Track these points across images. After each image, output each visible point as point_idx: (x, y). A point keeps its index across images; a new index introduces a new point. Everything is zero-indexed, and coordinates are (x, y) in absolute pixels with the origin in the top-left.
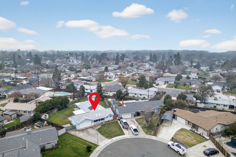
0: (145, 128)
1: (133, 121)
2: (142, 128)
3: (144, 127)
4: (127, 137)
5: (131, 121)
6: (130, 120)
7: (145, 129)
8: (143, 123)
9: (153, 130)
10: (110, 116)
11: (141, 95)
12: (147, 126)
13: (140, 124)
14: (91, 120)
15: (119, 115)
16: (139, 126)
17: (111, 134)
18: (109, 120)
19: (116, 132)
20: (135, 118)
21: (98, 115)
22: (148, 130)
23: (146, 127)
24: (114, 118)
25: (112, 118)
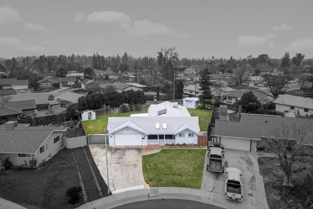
0: (275, 188)
1: (250, 159)
2: (265, 187)
3: (273, 184)
4: (200, 197)
5: (242, 158)
6: (244, 155)
7: (275, 190)
8: (276, 172)
9: (306, 203)
10: (190, 135)
11: (306, 110)
12: (284, 184)
13: (264, 172)
14: (142, 133)
15: (214, 137)
16: (261, 177)
17: (167, 175)
18: (186, 143)
19: (180, 175)
20: (259, 155)
21: (161, 125)
22: (282, 199)
23: (280, 188)
24: (200, 142)
25: (196, 140)
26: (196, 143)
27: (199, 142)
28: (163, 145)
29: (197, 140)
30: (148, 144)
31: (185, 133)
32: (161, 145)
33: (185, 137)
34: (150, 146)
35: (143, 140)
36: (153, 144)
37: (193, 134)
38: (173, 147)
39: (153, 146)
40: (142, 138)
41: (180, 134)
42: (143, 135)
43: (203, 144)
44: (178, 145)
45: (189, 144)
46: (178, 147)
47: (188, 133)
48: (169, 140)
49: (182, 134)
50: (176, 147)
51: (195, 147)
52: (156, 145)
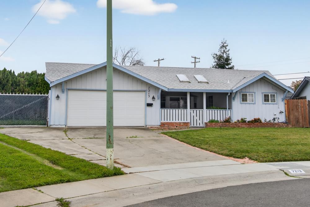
24: (292, 117)
25: (281, 112)
28: (202, 125)
29: (283, 109)
30: (163, 121)
31: (255, 93)
32: (195, 125)
33: (255, 104)
34: (167, 125)
35: (149, 108)
36: (174, 121)
37: (274, 95)
38: (230, 126)
39: (177, 127)
40: (147, 104)
41: (243, 95)
42: (149, 95)
43: (298, 122)
44: (243, 121)
45: (266, 121)
46: (244, 126)
47: (262, 93)
48: (216, 111)
49: (248, 94)
50: (240, 125)
51: (285, 126)
52: (183, 123)
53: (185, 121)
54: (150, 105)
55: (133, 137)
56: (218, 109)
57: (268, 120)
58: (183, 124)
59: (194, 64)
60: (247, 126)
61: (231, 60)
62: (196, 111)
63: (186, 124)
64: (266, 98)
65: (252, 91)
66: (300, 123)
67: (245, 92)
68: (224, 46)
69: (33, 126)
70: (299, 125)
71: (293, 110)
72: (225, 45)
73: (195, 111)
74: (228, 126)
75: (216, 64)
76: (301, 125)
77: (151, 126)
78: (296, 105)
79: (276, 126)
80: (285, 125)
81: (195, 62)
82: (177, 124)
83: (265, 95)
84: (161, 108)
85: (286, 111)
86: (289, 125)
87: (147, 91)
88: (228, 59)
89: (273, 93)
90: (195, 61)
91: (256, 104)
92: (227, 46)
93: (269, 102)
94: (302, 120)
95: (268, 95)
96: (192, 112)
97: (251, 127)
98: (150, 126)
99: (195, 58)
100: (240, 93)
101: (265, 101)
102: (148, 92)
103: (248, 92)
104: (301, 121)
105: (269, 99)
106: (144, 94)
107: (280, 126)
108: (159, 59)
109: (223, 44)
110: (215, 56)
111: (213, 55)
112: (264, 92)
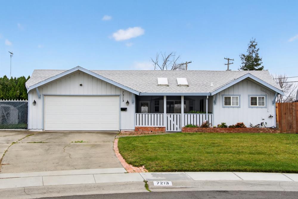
24: (284, 121)
25: (271, 117)
26: (272, 123)
27: (279, 121)
28: (179, 130)
29: (273, 113)
30: (138, 126)
31: (240, 96)
32: (172, 130)
33: (239, 107)
34: (141, 130)
35: (123, 113)
36: (150, 126)
37: (263, 98)
38: (207, 131)
39: (152, 131)
40: (121, 108)
41: (226, 98)
42: (123, 100)
43: (291, 127)
44: (223, 126)
45: (251, 126)
46: (223, 131)
47: (249, 96)
48: (195, 116)
49: (231, 97)
50: (218, 130)
51: (271, 132)
52: (158, 127)
53: (161, 126)
54: (124, 109)
55: (78, 142)
56: (197, 113)
57: (254, 125)
58: (158, 129)
59: (227, 65)
60: (226, 131)
61: (261, 60)
62: (174, 115)
63: (162, 129)
64: (253, 101)
65: (237, 94)
66: (293, 128)
67: (229, 95)
68: (253, 46)
69: (16, 130)
70: (293, 130)
71: (285, 114)
72: (254, 44)
73: (172, 116)
74: (205, 131)
75: (244, 65)
76: (295, 130)
77: (126, 131)
78: (290, 109)
79: (261, 132)
80: (272, 130)
81: (228, 64)
82: (152, 129)
83: (252, 98)
84: (136, 113)
85: (276, 115)
86: (276, 130)
87: (121, 95)
88: (257, 60)
89: (261, 95)
90: (228, 62)
91: (241, 107)
92: (256, 44)
93: (256, 105)
94: (296, 125)
95: (256, 98)
96: (169, 116)
97: (231, 132)
98: (124, 131)
99: (229, 59)
100: (222, 96)
101: (251, 105)
102: (122, 97)
103: (232, 95)
104: (294, 126)
105: (256, 102)
106: (118, 98)
107: (266, 132)
108: (187, 62)
109: (252, 44)
110: (243, 57)
111: (240, 56)
112: (251, 94)
